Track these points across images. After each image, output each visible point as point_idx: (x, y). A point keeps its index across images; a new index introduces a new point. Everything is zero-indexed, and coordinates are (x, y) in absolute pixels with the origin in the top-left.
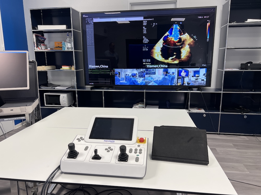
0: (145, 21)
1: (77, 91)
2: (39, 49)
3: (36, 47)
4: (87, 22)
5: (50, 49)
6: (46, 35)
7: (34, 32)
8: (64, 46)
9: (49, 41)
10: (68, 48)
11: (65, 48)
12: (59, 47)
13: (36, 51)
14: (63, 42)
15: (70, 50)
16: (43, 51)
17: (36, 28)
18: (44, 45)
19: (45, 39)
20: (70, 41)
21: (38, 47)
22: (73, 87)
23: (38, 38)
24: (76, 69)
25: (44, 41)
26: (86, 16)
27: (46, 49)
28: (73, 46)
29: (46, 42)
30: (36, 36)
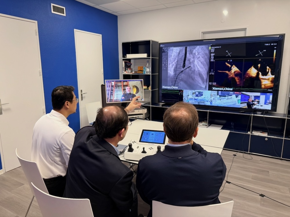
0: (213, 48)
1: (152, 107)
2: (126, 73)
3: (124, 71)
4: (163, 50)
5: (135, 72)
6: (132, 61)
7: (123, 60)
8: (145, 70)
9: (135, 65)
10: (147, 72)
11: (145, 72)
12: (141, 70)
13: (124, 74)
14: (144, 67)
15: (149, 74)
16: (129, 74)
17: (125, 56)
18: (131, 69)
19: (131, 64)
20: (149, 66)
21: (126, 71)
22: (149, 103)
23: (126, 64)
24: (152, 89)
25: (131, 65)
26: (162, 46)
27: (132, 72)
28: (151, 71)
29: (132, 67)
30: (125, 63)
